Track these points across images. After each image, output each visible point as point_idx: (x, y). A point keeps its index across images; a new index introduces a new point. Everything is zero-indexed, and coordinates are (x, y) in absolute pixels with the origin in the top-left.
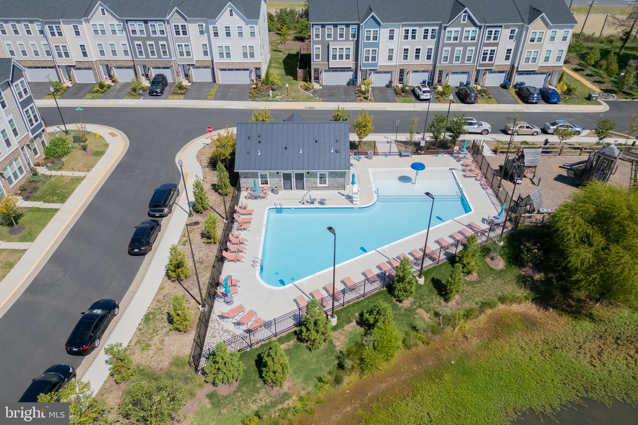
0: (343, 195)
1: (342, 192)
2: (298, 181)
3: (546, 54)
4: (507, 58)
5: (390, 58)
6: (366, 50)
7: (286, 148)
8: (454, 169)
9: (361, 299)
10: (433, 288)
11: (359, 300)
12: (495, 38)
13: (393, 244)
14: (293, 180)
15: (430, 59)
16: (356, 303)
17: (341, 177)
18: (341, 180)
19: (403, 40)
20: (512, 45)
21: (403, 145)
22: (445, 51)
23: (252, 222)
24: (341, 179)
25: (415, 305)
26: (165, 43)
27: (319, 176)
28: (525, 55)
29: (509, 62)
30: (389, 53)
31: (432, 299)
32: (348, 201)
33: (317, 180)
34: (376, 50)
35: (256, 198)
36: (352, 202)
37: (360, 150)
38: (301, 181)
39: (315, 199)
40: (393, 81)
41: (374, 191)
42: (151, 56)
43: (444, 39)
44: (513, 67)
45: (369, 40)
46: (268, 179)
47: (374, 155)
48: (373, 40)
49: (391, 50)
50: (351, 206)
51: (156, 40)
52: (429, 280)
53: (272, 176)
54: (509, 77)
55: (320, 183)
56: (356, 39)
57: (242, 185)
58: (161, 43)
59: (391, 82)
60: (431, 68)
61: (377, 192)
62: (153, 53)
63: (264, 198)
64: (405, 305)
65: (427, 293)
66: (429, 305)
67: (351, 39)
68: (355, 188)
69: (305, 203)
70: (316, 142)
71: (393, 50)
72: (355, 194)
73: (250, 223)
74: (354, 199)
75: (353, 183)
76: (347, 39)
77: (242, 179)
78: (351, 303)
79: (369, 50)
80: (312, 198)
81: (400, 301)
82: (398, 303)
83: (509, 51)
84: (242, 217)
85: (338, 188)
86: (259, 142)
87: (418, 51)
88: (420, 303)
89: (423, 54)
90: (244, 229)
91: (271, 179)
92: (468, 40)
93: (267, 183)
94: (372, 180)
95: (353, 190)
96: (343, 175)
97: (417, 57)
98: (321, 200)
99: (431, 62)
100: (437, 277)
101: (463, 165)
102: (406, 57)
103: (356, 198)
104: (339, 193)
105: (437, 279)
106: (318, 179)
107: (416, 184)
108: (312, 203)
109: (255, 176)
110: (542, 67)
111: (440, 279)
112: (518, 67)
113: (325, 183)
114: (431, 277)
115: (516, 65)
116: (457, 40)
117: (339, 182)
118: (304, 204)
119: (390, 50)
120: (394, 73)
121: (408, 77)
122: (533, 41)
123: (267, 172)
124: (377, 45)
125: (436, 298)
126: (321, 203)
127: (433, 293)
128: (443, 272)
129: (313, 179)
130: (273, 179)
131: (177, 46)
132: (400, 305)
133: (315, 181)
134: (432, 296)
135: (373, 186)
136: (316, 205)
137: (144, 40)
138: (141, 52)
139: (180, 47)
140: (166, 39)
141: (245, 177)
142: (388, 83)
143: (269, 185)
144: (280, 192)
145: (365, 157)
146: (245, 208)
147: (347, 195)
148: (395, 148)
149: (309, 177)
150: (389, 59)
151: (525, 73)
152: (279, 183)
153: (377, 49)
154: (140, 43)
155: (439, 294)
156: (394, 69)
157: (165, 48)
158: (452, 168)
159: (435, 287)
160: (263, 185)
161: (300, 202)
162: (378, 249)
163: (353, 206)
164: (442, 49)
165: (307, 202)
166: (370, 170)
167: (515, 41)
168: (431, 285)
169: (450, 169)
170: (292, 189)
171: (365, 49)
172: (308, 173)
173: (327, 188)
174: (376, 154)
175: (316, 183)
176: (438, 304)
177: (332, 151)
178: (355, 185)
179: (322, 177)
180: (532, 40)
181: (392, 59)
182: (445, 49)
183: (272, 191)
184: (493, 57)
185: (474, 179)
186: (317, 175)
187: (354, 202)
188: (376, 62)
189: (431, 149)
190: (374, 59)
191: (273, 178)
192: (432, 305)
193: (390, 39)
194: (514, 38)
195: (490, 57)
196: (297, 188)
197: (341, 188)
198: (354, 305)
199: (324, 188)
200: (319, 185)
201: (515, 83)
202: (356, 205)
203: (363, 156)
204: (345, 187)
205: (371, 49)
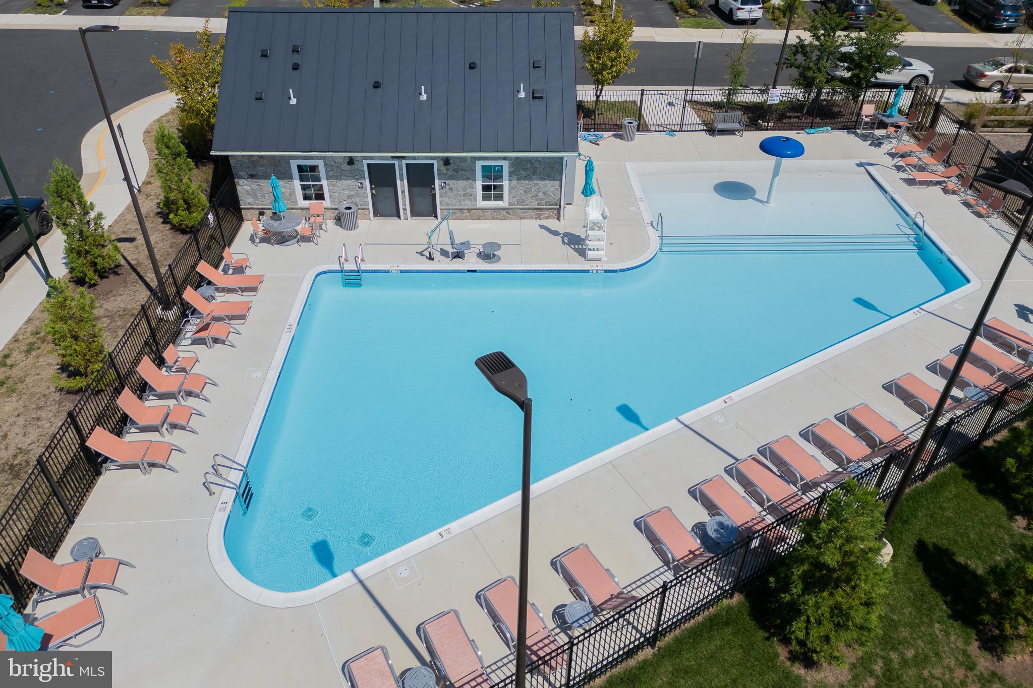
0: (555, 233)
1: (552, 224)
2: (417, 190)
7: (377, 86)
8: (872, 165)
10: (927, 589)
13: (736, 395)
14: (402, 185)
17: (550, 177)
18: (549, 186)
21: (710, 109)
23: (251, 316)
24: (549, 183)
27: (479, 173)
31: (933, 641)
32: (569, 251)
33: (473, 187)
35: (282, 239)
36: (582, 253)
37: (599, 119)
38: (427, 190)
39: (466, 244)
41: (647, 221)
46: (324, 183)
47: (638, 130)
50: (579, 264)
52: (908, 550)
53: (335, 174)
55: (486, 198)
57: (245, 201)
61: (658, 223)
63: (307, 239)
65: (906, 611)
68: (594, 210)
69: (437, 255)
70: (472, 67)
72: (592, 229)
73: (243, 317)
74: (591, 244)
75: (587, 191)
77: (241, 182)
80: (458, 241)
81: (809, 662)
82: (796, 669)
84: (220, 297)
85: (537, 212)
86: (296, 67)
90: (216, 340)
91: (334, 182)
93: (320, 197)
94: (638, 192)
95: (586, 215)
96: (554, 170)
98: (484, 246)
100: (935, 537)
101: (893, 155)
103: (597, 242)
104: (542, 227)
105: (935, 546)
106: (479, 184)
107: (772, 204)
108: (458, 255)
109: (281, 170)
111: (944, 544)
113: (500, 197)
114: (911, 540)
117: (541, 195)
118: (431, 258)
123: (316, 159)
125: (948, 634)
126: (486, 256)
127: (930, 609)
128: (949, 514)
129: (462, 183)
130: (339, 183)
132: (809, 678)
133: (469, 191)
134: (931, 625)
135: (643, 206)
136: (471, 261)
141: (252, 176)
143: (327, 203)
144: (361, 223)
145: (615, 136)
146: (239, 270)
147: (566, 234)
148: (692, 117)
149: (451, 178)
152: (358, 195)
155: (955, 616)
158: (864, 161)
159: (936, 584)
160: (306, 203)
161: (421, 254)
162: (686, 417)
163: (586, 266)
165: (444, 253)
166: (630, 167)
168: (918, 573)
169: (860, 165)
170: (399, 217)
172: (447, 162)
173: (507, 213)
174: (642, 127)
175: (472, 197)
176: (961, 664)
177: (522, 95)
178: (594, 200)
179: (490, 176)
183: (338, 220)
185: (938, 189)
186: (473, 171)
187: (590, 254)
189: (790, 118)
191: (337, 178)
196: (414, 214)
197: (547, 213)
199: (496, 213)
200: (481, 203)
202: (594, 264)
203: (606, 134)
204: (559, 210)
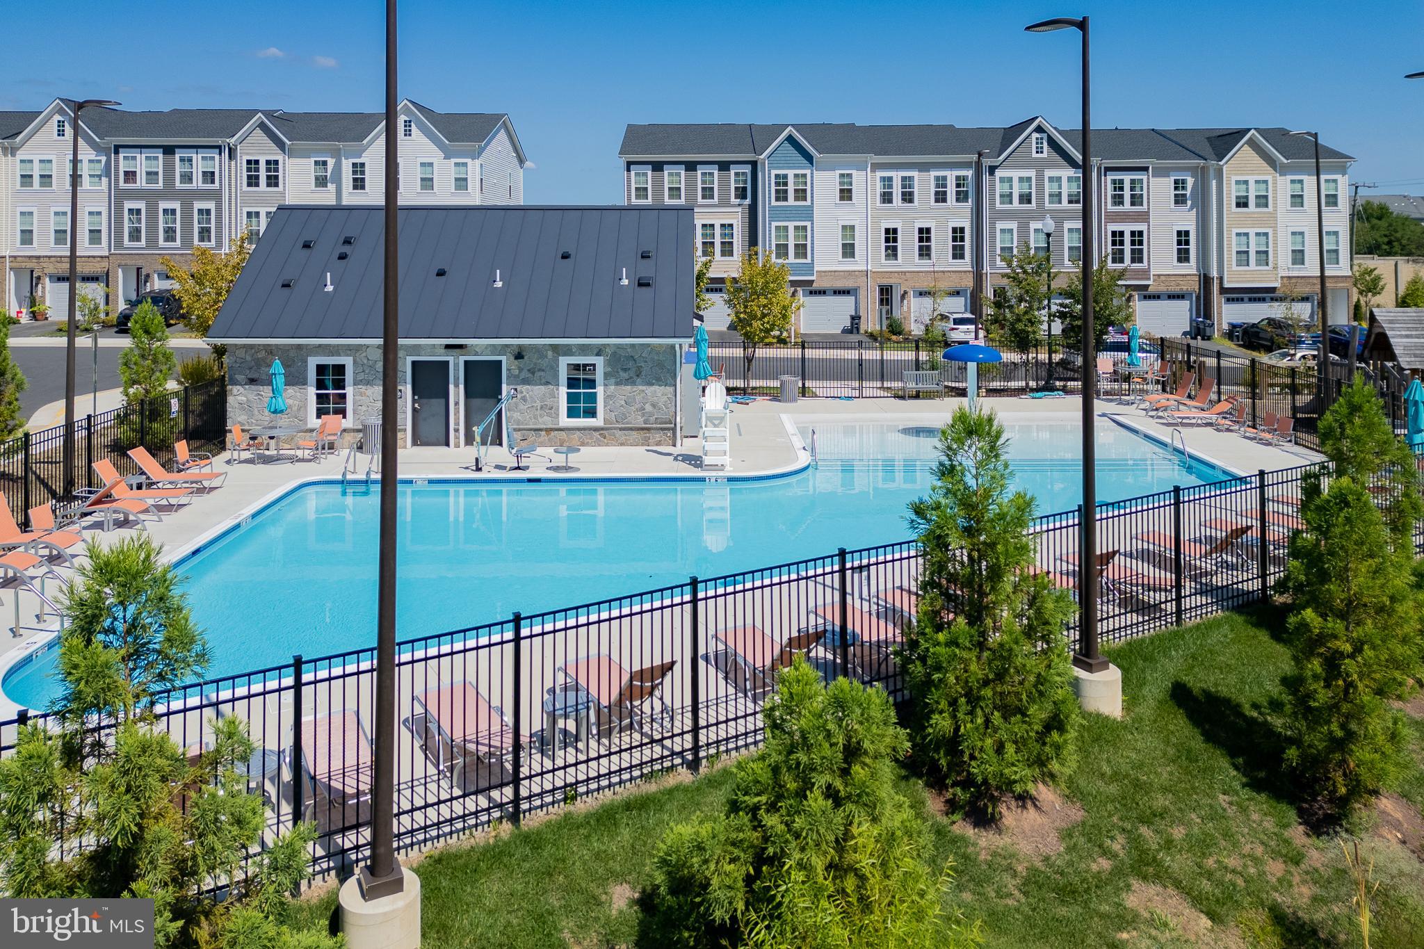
0: (667, 454)
1: (665, 449)
2: (476, 402)
3: (1294, 243)
4: (1183, 256)
5: (849, 250)
6: (777, 228)
7: (441, 273)
8: (1118, 414)
9: (670, 781)
10: (1197, 743)
11: (652, 788)
12: (1136, 200)
14: (457, 393)
15: (962, 257)
16: (628, 806)
18: (659, 393)
19: (878, 204)
20: (1187, 220)
22: (1002, 231)
24: (658, 389)
25: (1106, 853)
26: (211, 205)
27: (563, 375)
28: (1232, 245)
29: (1191, 268)
30: (844, 237)
31: (1216, 815)
33: (554, 396)
34: (805, 228)
35: (273, 460)
38: (491, 400)
40: (862, 313)
41: (798, 447)
42: (161, 242)
43: (993, 200)
44: (1206, 281)
45: (786, 199)
46: (350, 390)
47: (804, 396)
48: (796, 199)
49: (849, 229)
50: (692, 473)
51: (187, 198)
52: (1155, 689)
53: (366, 373)
54: (1204, 308)
55: (572, 413)
56: (748, 201)
58: (198, 205)
59: (855, 319)
60: (969, 283)
62: (170, 234)
64: (1025, 847)
65: (1163, 773)
66: (1210, 862)
67: (733, 200)
69: (488, 468)
70: (565, 256)
71: (852, 228)
72: (709, 425)
74: (708, 445)
76: (724, 202)
77: (235, 389)
78: (582, 806)
79: (786, 228)
81: (983, 818)
82: (962, 828)
83: (1183, 237)
85: (644, 433)
86: (342, 257)
87: (924, 234)
88: (1135, 841)
89: (941, 243)
91: (363, 388)
92: (1060, 202)
93: (341, 411)
94: (792, 431)
96: (665, 371)
97: (925, 252)
99: (966, 264)
102: (892, 252)
103: (716, 442)
104: (648, 451)
105: (1206, 693)
106: (563, 391)
108: (519, 469)
109: (293, 372)
110: (1289, 278)
112: (1221, 279)
113: (591, 413)
114: (1163, 680)
115: (1214, 274)
116: (1029, 202)
117: (648, 408)
118: (478, 470)
119: (844, 227)
120: (862, 293)
121: (905, 308)
122: (1246, 205)
123: (344, 352)
124: (808, 214)
125: (1243, 810)
127: (1209, 775)
129: (539, 390)
130: (370, 390)
131: (245, 215)
132: (984, 841)
133: (549, 402)
134: (1212, 797)
135: (795, 439)
136: (536, 472)
137: (151, 197)
138: (138, 230)
139: (254, 220)
140: (216, 196)
141: (252, 381)
142: (848, 324)
143: (348, 421)
145: (769, 400)
147: (681, 455)
149: (524, 379)
150: (845, 255)
151: (1246, 296)
153: (808, 224)
154: (141, 205)
155: (1256, 786)
156: (861, 282)
157: (209, 221)
158: (1108, 412)
159: (1213, 742)
160: (320, 422)
161: (466, 468)
163: (700, 475)
164: (993, 229)
165: (500, 466)
167: (1191, 209)
168: (1180, 725)
169: (1102, 415)
170: (447, 443)
171: (774, 224)
172: (519, 354)
173: (601, 436)
175: (552, 410)
176: (1275, 854)
177: (625, 282)
179: (581, 380)
180: (1242, 203)
181: (852, 255)
182: (1000, 225)
184: (1141, 251)
186: (556, 371)
187: (707, 460)
188: (809, 260)
190: (801, 250)
191: (368, 382)
192: (1232, 862)
193: (842, 198)
194: (1189, 203)
195: (1133, 251)
196: (471, 437)
197: (657, 434)
198: (606, 818)
199: (587, 436)
200: (565, 421)
201: (1225, 327)
202: (713, 471)
203: (761, 398)
204: (674, 430)
205: (791, 225)
